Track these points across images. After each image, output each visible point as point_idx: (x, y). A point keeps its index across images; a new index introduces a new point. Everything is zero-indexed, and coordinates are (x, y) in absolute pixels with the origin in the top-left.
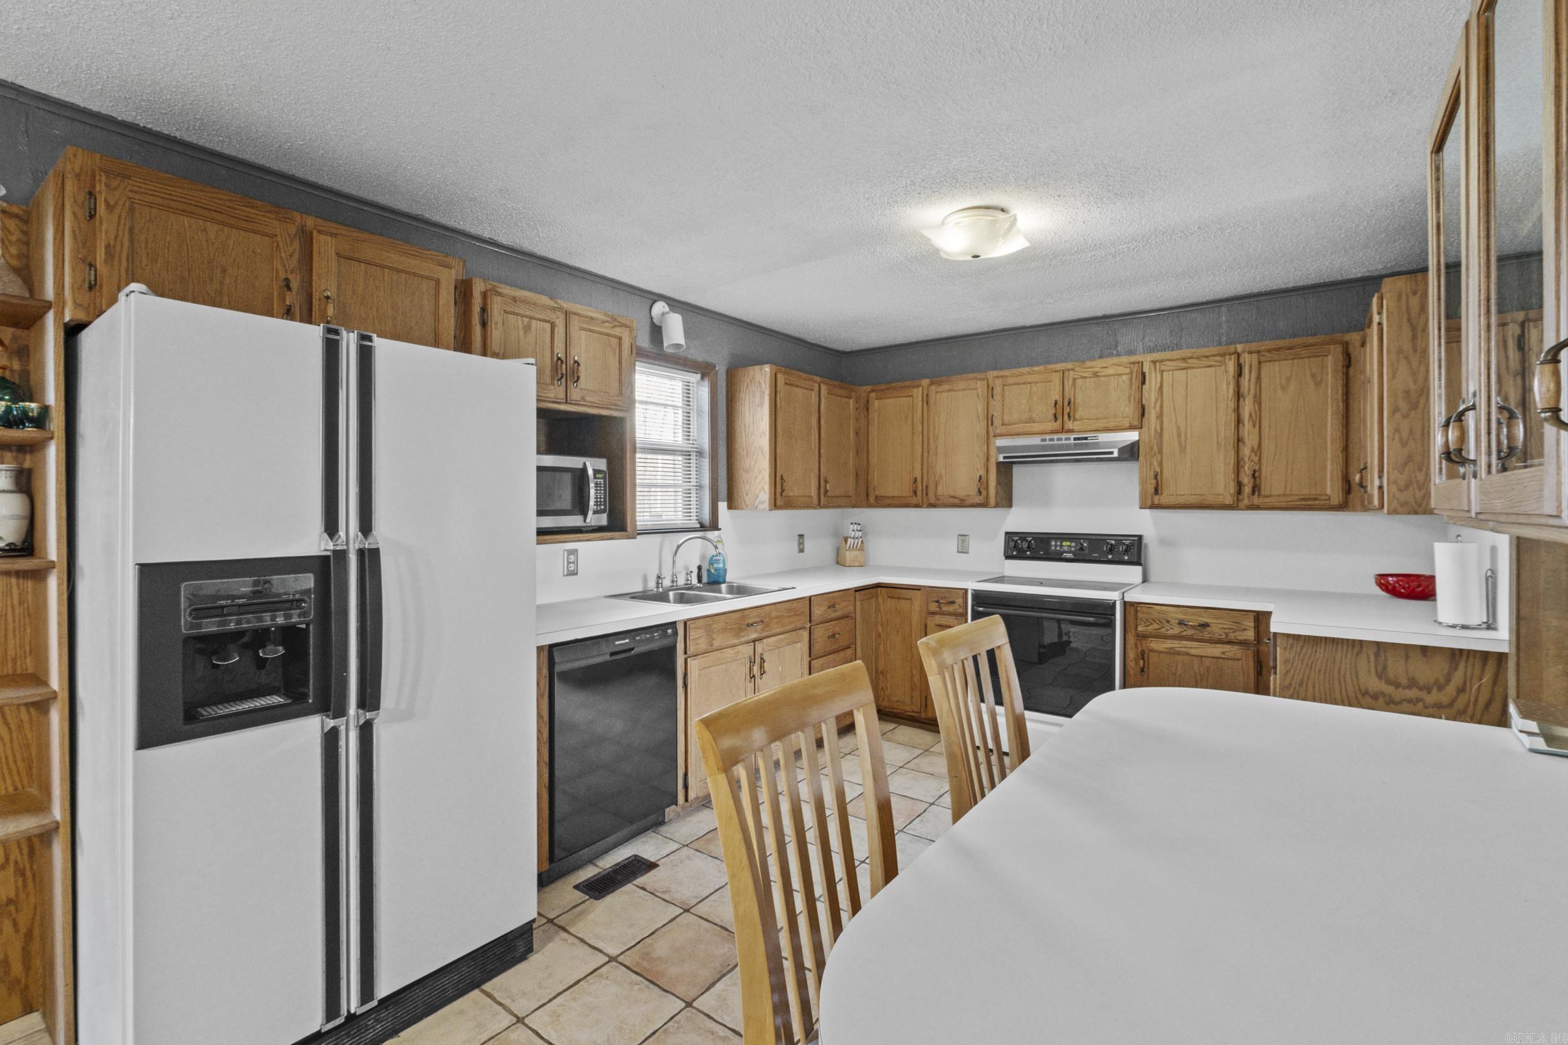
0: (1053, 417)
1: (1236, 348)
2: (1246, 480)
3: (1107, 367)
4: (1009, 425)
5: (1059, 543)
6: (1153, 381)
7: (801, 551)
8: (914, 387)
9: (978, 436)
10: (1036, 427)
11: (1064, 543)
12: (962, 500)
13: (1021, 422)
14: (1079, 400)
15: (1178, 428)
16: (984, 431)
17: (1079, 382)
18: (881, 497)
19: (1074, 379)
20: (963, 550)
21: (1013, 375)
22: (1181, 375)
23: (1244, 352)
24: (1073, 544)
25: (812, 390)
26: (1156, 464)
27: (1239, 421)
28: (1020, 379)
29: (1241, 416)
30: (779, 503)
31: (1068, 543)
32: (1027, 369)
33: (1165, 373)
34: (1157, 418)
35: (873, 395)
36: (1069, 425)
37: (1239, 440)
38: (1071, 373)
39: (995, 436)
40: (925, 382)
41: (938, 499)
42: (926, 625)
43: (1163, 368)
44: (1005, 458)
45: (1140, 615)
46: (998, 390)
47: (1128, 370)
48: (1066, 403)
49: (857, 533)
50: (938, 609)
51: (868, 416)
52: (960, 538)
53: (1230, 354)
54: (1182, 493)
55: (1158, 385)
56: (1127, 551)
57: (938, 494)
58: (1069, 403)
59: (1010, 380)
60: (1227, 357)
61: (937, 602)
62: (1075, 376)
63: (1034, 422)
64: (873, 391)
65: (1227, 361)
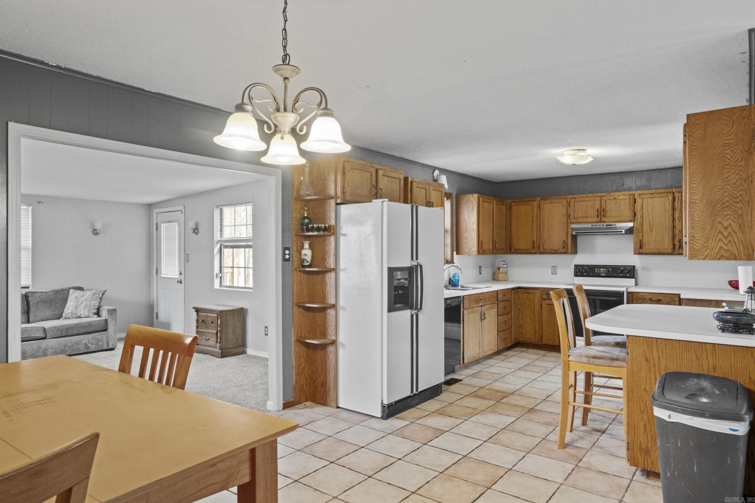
0: (597, 216)
1: (672, 190)
2: (677, 243)
3: (619, 196)
4: (577, 219)
5: (599, 270)
6: (639, 202)
7: (480, 273)
8: (533, 201)
9: (563, 223)
10: (589, 220)
11: (601, 269)
12: (556, 251)
13: (582, 217)
14: (608, 209)
15: (650, 222)
16: (566, 221)
17: (608, 202)
18: (518, 249)
19: (606, 200)
20: (554, 273)
21: (579, 197)
22: (650, 200)
23: (675, 192)
24: (605, 270)
25: (491, 203)
26: (640, 236)
27: (674, 219)
28: (581, 199)
29: (675, 217)
30: (480, 252)
31: (603, 269)
32: (585, 195)
33: (644, 199)
34: (641, 217)
35: (513, 204)
36: (604, 219)
37: (674, 227)
38: (605, 197)
39: (570, 223)
40: (538, 199)
41: (545, 250)
42: (541, 304)
43: (643, 197)
44: (576, 233)
45: (634, 297)
46: (572, 203)
47: (628, 198)
48: (602, 210)
49: (505, 265)
50: (547, 297)
51: (511, 213)
52: (553, 268)
53: (670, 193)
54: (651, 248)
55: (641, 204)
56: (628, 273)
57: (545, 248)
58: (604, 210)
59: (577, 200)
60: (669, 194)
61: (547, 294)
62: (606, 199)
63: (588, 218)
64: (513, 202)
65: (669, 195)
